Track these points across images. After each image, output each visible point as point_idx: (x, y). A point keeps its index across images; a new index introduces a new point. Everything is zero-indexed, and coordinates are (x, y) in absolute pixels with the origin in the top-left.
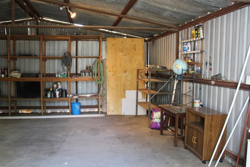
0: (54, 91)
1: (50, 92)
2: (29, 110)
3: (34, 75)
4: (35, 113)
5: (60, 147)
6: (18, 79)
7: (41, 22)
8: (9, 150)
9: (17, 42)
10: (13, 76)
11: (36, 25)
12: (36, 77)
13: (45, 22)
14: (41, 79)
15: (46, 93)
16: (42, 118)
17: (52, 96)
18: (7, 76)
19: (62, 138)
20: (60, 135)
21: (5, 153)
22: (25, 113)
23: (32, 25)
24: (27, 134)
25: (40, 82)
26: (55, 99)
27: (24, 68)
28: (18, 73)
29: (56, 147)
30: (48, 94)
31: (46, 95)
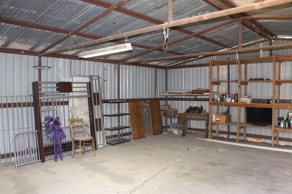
0: (288, 120)
1: (284, 121)
2: (259, 139)
3: (266, 101)
4: (265, 143)
5: (284, 186)
6: (248, 105)
7: (276, 41)
8: (227, 175)
9: (249, 65)
10: (243, 102)
11: (269, 46)
12: (268, 103)
13: (280, 40)
14: (273, 105)
15: (279, 122)
16: (272, 150)
17: (286, 125)
18: (237, 101)
19: (290, 176)
20: (288, 173)
21: (224, 178)
22: (254, 142)
23: (265, 47)
24: (250, 164)
25: (272, 109)
26: (289, 130)
27: (255, 93)
28: (248, 98)
29: (279, 185)
30: (281, 123)
31: (279, 124)
